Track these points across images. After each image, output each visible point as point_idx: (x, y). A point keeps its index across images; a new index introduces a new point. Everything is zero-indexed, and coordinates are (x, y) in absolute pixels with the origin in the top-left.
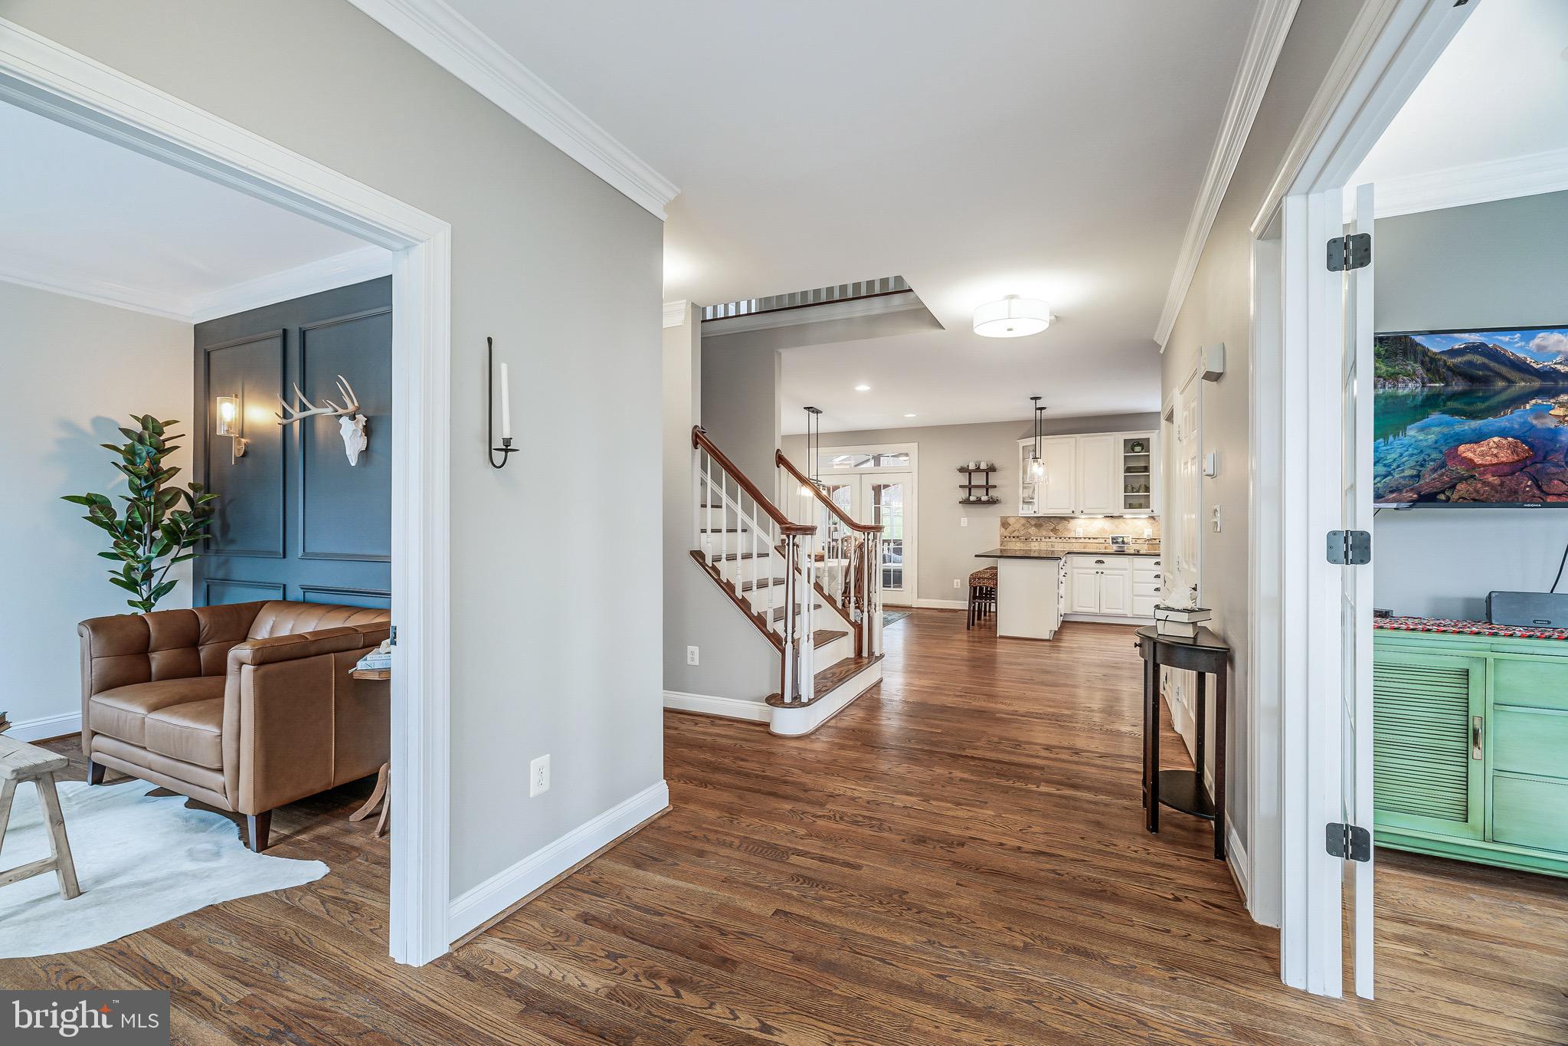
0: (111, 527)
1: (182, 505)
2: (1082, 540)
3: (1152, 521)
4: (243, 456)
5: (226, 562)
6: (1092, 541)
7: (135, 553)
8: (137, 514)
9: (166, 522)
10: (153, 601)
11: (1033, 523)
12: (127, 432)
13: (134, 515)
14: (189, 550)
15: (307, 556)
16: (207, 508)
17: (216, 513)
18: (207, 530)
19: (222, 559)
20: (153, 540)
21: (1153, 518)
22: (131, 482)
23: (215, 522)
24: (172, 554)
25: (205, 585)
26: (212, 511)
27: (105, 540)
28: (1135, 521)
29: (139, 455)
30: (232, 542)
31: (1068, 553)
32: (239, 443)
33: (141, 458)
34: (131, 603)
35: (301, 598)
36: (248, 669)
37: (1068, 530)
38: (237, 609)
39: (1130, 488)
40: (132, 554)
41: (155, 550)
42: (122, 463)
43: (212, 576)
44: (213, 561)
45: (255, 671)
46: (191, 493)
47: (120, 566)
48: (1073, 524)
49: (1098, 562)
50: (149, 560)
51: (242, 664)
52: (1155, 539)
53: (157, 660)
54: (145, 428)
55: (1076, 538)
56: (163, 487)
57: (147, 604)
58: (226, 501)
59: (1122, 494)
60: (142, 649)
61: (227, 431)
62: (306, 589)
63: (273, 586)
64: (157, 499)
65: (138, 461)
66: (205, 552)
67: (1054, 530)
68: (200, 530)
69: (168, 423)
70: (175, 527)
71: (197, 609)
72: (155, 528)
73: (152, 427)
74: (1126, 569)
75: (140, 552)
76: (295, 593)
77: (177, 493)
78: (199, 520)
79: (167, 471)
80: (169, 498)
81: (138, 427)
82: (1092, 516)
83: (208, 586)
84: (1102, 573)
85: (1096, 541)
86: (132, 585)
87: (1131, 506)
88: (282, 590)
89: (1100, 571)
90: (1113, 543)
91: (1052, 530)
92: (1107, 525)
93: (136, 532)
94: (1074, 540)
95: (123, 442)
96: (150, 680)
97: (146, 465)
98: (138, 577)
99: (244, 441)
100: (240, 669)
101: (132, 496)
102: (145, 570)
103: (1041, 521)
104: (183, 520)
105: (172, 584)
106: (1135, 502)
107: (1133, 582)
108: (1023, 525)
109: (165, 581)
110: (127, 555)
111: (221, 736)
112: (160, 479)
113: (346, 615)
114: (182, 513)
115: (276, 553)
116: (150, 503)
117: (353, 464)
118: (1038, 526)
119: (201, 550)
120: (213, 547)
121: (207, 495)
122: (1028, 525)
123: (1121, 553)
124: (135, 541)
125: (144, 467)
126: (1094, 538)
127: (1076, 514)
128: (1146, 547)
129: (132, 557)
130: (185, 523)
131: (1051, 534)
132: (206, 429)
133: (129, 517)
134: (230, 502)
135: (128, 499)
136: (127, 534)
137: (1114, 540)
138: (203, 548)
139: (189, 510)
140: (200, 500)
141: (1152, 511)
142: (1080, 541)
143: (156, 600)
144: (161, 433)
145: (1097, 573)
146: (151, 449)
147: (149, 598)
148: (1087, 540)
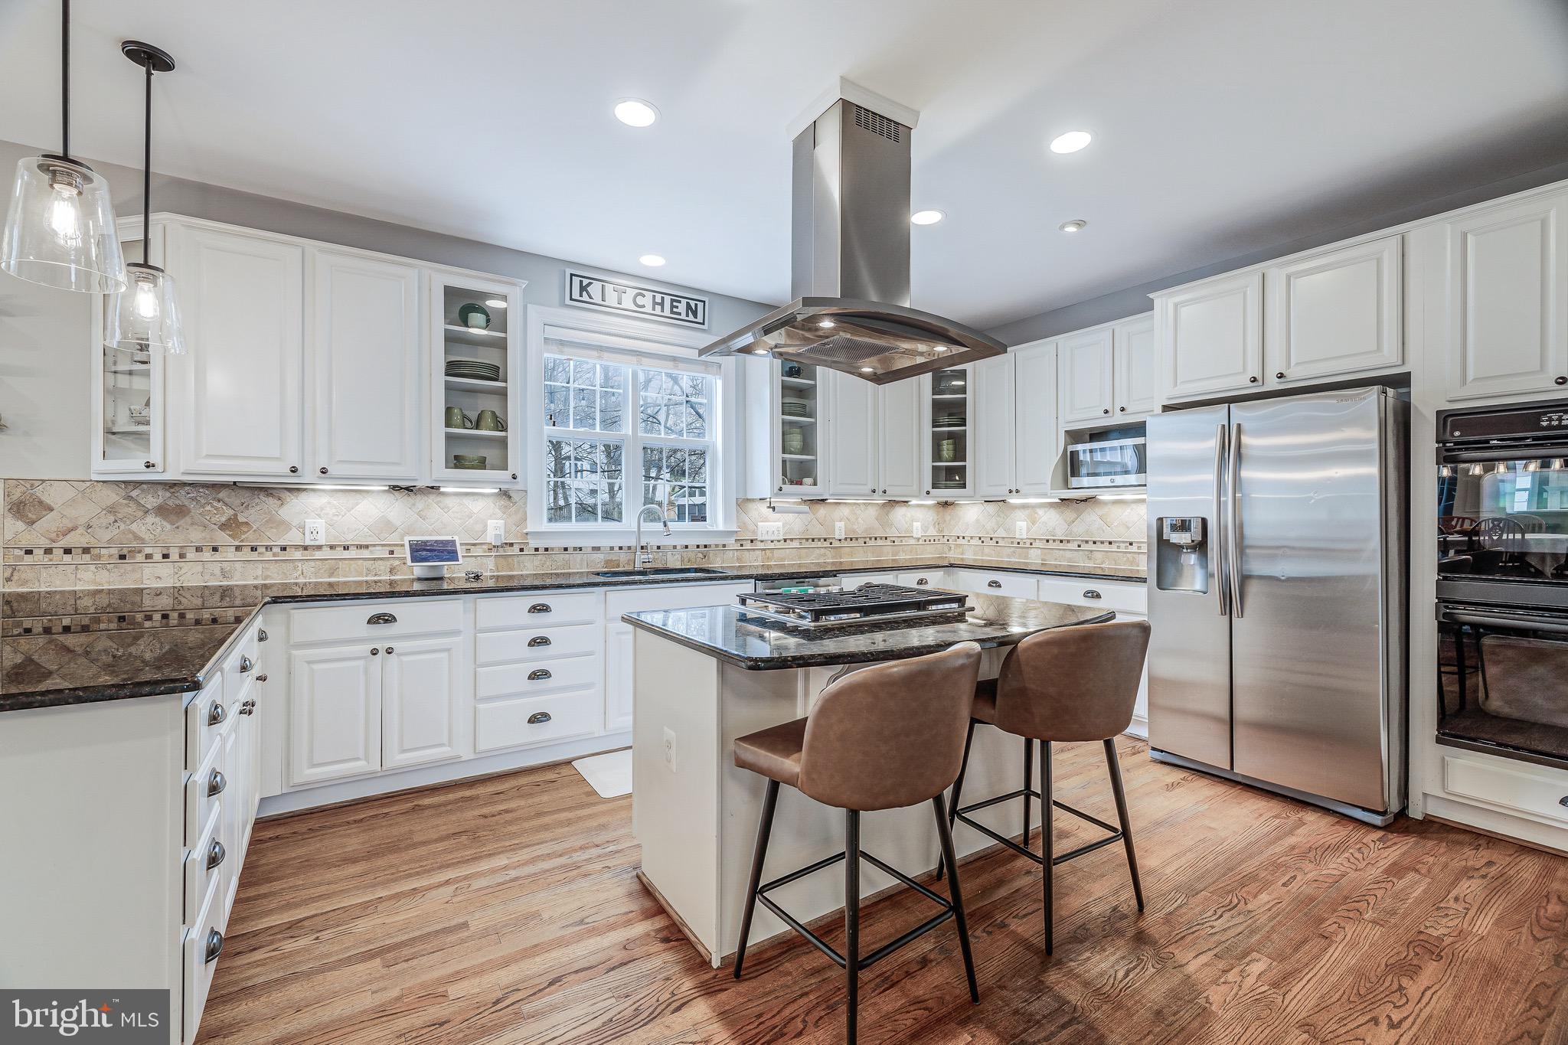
2: (326, 553)
3: (503, 502)
6: (352, 553)
11: (151, 501)
21: (505, 494)
28: (466, 501)
31: (276, 600)
37: (284, 526)
39: (457, 418)
48: (294, 508)
49: (375, 620)
52: (511, 545)
55: (306, 548)
59: (440, 430)
67: (231, 526)
74: (456, 633)
82: (353, 486)
84: (389, 651)
85: (365, 554)
87: (458, 462)
89: (382, 646)
90: (414, 559)
91: (223, 527)
92: (396, 509)
94: (298, 555)
103: (183, 497)
106: (470, 452)
107: (477, 664)
108: (112, 510)
118: (171, 513)
122: (132, 509)
123: (434, 588)
126: (360, 547)
127: (308, 475)
128: (490, 563)
131: (223, 538)
137: (421, 551)
141: (514, 477)
142: (318, 555)
145: (375, 652)
148: (340, 553)
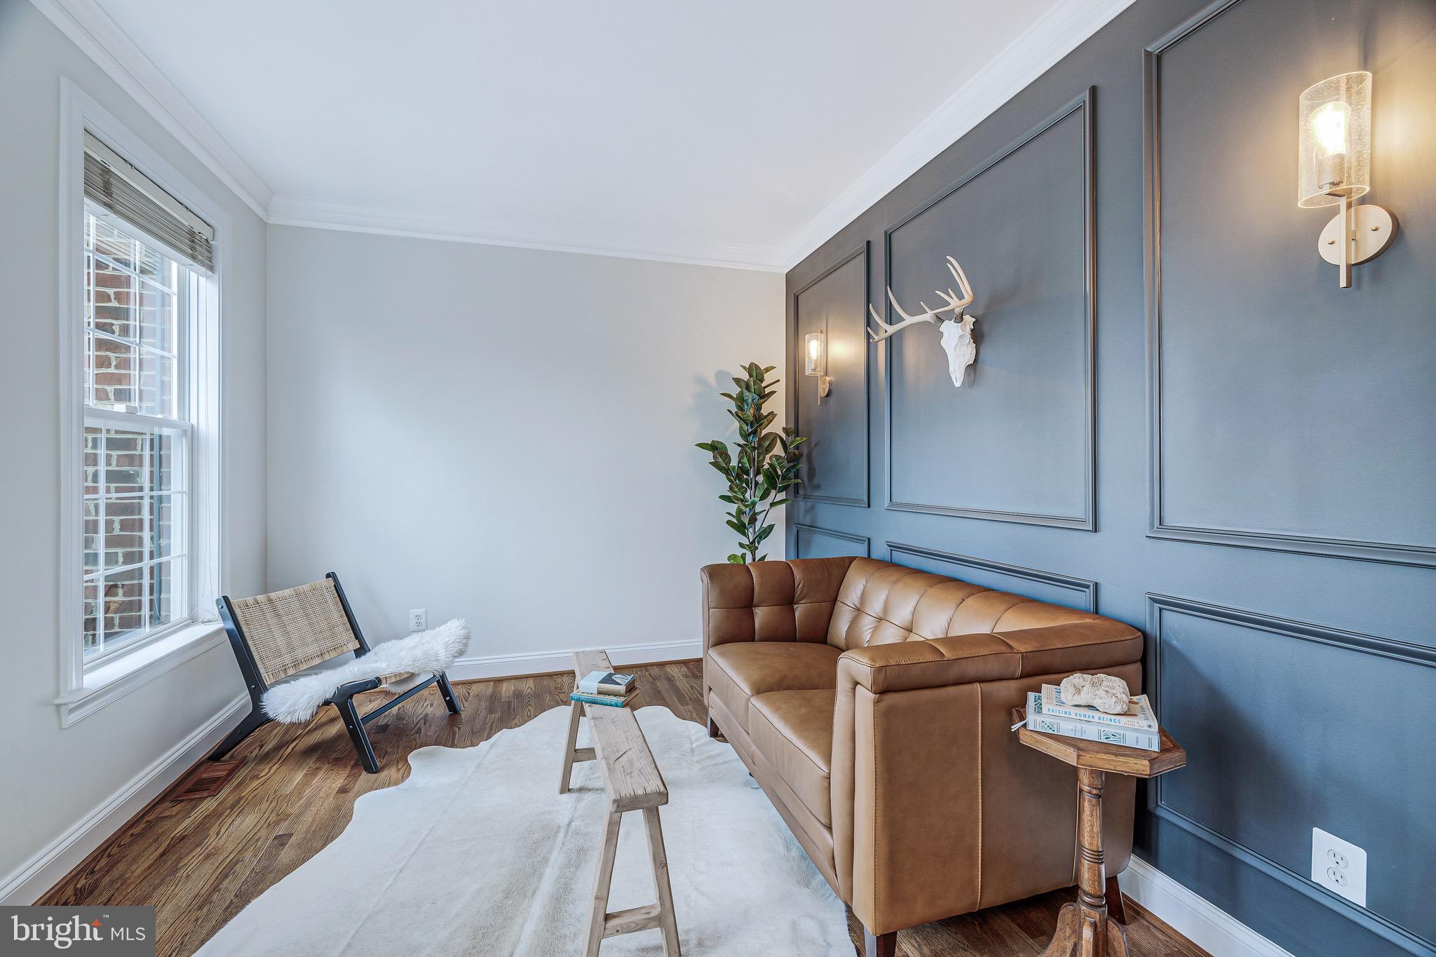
0: (726, 471)
1: (778, 450)
4: (826, 396)
5: (812, 508)
7: (744, 496)
8: (745, 460)
9: (766, 466)
10: (757, 545)
12: (737, 381)
13: (743, 461)
14: (782, 496)
15: (894, 506)
16: (797, 452)
17: (804, 458)
18: (797, 476)
19: (809, 504)
20: (757, 483)
22: (741, 428)
23: (803, 466)
24: (770, 499)
25: (795, 530)
26: (801, 455)
27: (722, 484)
29: (746, 401)
30: (818, 487)
32: (825, 380)
33: (747, 405)
34: (741, 545)
35: (888, 558)
36: (865, 697)
38: (826, 564)
40: (742, 497)
41: (759, 494)
42: (734, 410)
43: (801, 522)
44: (802, 505)
45: (876, 702)
46: (784, 436)
47: (733, 508)
50: (754, 504)
51: (856, 683)
53: (761, 615)
54: (751, 376)
56: (764, 432)
57: (752, 547)
58: (813, 443)
60: (746, 604)
61: (814, 370)
62: (893, 547)
63: (857, 539)
64: (760, 445)
65: (746, 407)
66: (795, 497)
68: (792, 475)
69: (767, 370)
70: (773, 472)
71: (791, 561)
72: (757, 473)
73: (756, 372)
75: (747, 495)
76: (880, 551)
77: (774, 437)
78: (792, 464)
79: (766, 417)
80: (768, 443)
81: (745, 376)
83: (798, 531)
86: (741, 528)
88: (866, 543)
93: (745, 477)
95: (735, 390)
96: (753, 640)
97: (752, 411)
98: (746, 520)
99: (828, 378)
100: (854, 689)
101: (742, 442)
102: (751, 514)
104: (779, 464)
105: (771, 527)
109: (765, 525)
110: (737, 499)
111: (829, 778)
112: (762, 424)
113: (959, 595)
114: (778, 457)
115: (861, 501)
116: (754, 448)
117: (958, 384)
119: (791, 496)
120: (801, 492)
121: (797, 438)
124: (744, 485)
125: (750, 412)
129: (742, 501)
130: (781, 468)
132: (795, 374)
133: (739, 462)
134: (817, 444)
135: (739, 445)
136: (738, 477)
138: (793, 494)
139: (783, 454)
140: (791, 444)
143: (759, 543)
144: (762, 380)
146: (756, 396)
147: (754, 540)
